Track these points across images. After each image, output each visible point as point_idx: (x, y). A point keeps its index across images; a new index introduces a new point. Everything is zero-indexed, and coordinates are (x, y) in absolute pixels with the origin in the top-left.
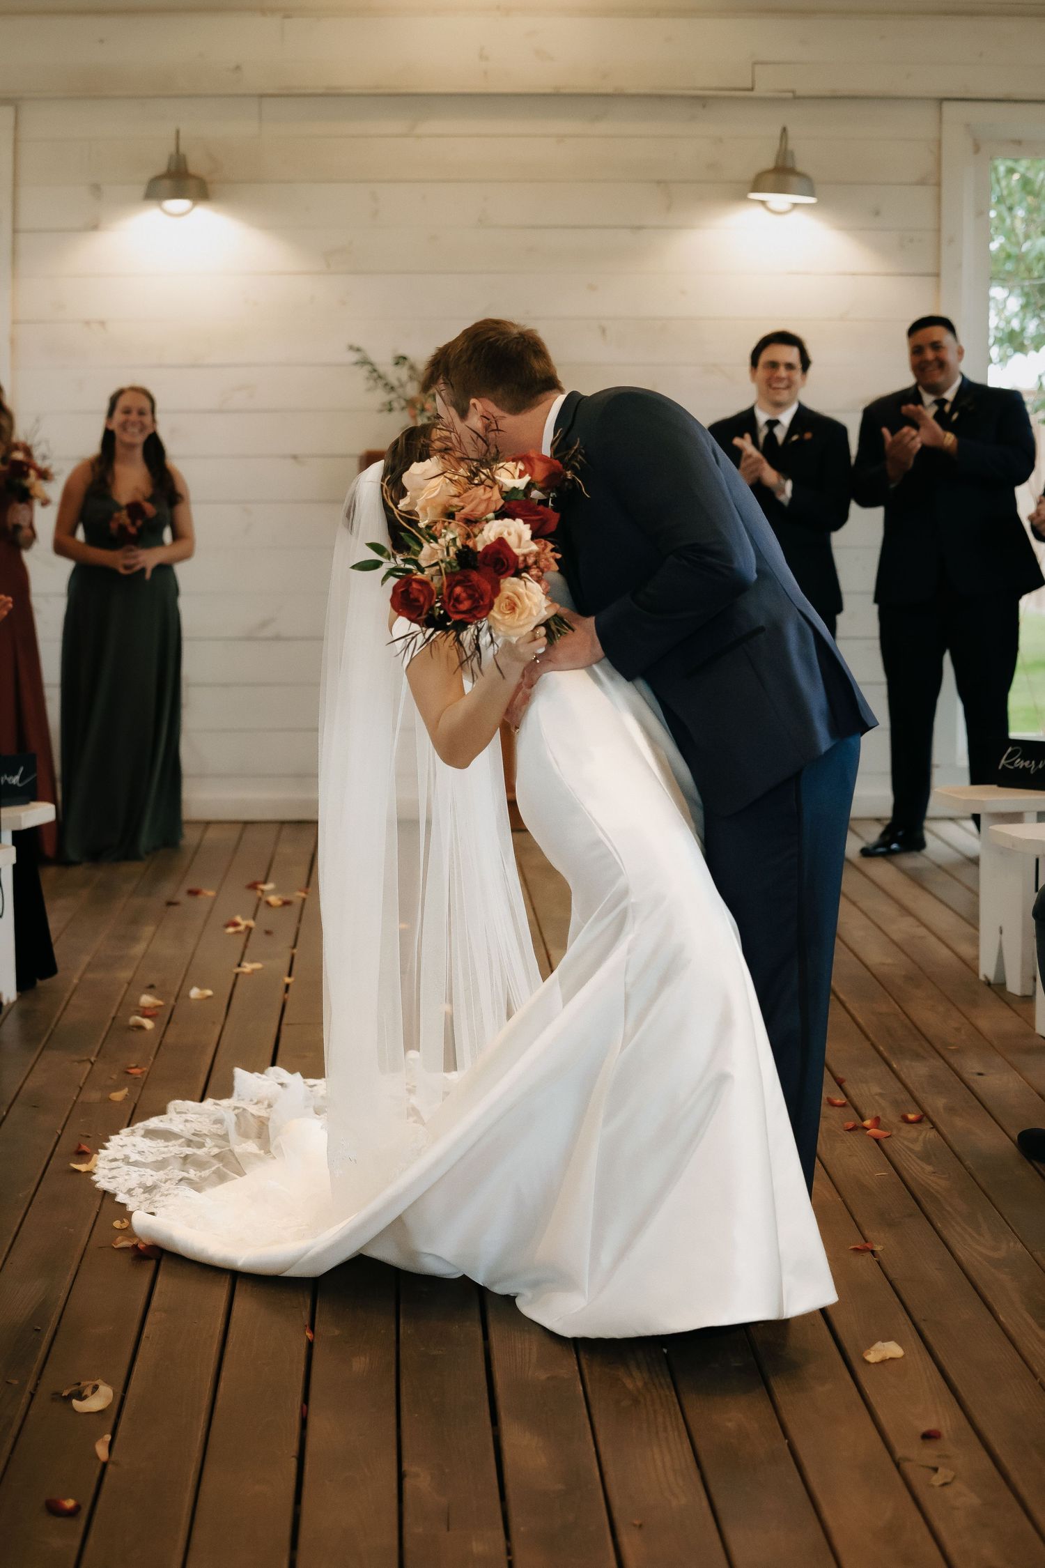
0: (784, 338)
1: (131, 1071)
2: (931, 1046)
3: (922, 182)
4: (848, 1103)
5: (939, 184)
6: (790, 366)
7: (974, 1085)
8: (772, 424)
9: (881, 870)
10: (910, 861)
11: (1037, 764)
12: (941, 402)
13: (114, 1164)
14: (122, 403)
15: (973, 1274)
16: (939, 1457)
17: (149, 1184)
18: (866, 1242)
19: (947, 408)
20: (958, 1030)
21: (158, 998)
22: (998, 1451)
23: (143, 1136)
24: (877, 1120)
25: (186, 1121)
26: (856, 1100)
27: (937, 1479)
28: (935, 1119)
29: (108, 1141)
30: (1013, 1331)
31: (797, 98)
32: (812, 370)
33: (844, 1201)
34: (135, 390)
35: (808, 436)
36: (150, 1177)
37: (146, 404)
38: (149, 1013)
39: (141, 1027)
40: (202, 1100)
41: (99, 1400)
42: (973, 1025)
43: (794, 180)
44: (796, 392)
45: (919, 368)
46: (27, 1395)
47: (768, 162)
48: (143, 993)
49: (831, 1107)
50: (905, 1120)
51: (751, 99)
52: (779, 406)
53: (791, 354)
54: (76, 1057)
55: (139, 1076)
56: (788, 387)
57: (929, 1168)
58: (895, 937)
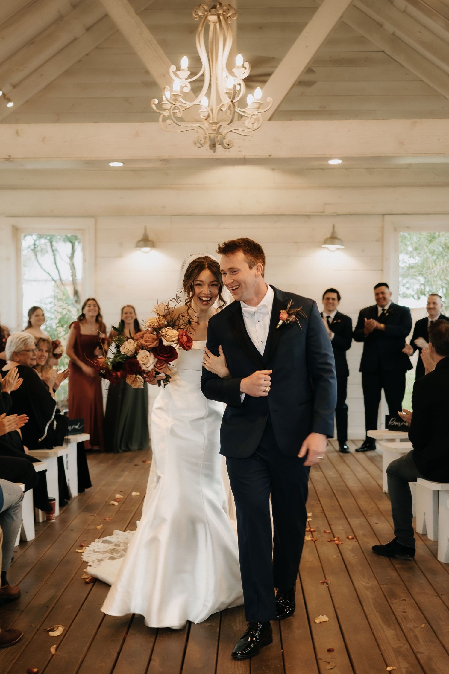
0: (332, 290)
1: (106, 519)
2: (363, 514)
3: (378, 241)
4: (331, 532)
5: (383, 241)
6: (333, 299)
7: (373, 527)
8: (328, 317)
9: (361, 456)
10: (370, 453)
11: (401, 423)
12: (384, 310)
13: (90, 552)
14: (125, 310)
15: (359, 593)
16: (331, 658)
17: (99, 559)
18: (326, 580)
19: (385, 312)
20: (372, 508)
21: (122, 495)
22: (353, 657)
23: (102, 542)
24: (338, 538)
25: (118, 538)
26: (334, 531)
27: (329, 667)
28: (358, 538)
29: (90, 544)
30: (367, 613)
31: (338, 215)
32: (341, 301)
33: (322, 566)
34: (128, 306)
35: (339, 321)
36: (100, 556)
37: (132, 310)
38: (117, 500)
39: (113, 505)
40: (125, 531)
41: (58, 633)
42: (378, 507)
43: (336, 241)
44: (336, 307)
45: (378, 300)
46: (36, 630)
47: (329, 235)
48: (118, 494)
49: (325, 533)
50: (348, 538)
51: (323, 215)
52: (330, 311)
53: (334, 295)
54: (91, 515)
55: (108, 521)
56: (333, 306)
57: (352, 555)
58: (359, 478)
